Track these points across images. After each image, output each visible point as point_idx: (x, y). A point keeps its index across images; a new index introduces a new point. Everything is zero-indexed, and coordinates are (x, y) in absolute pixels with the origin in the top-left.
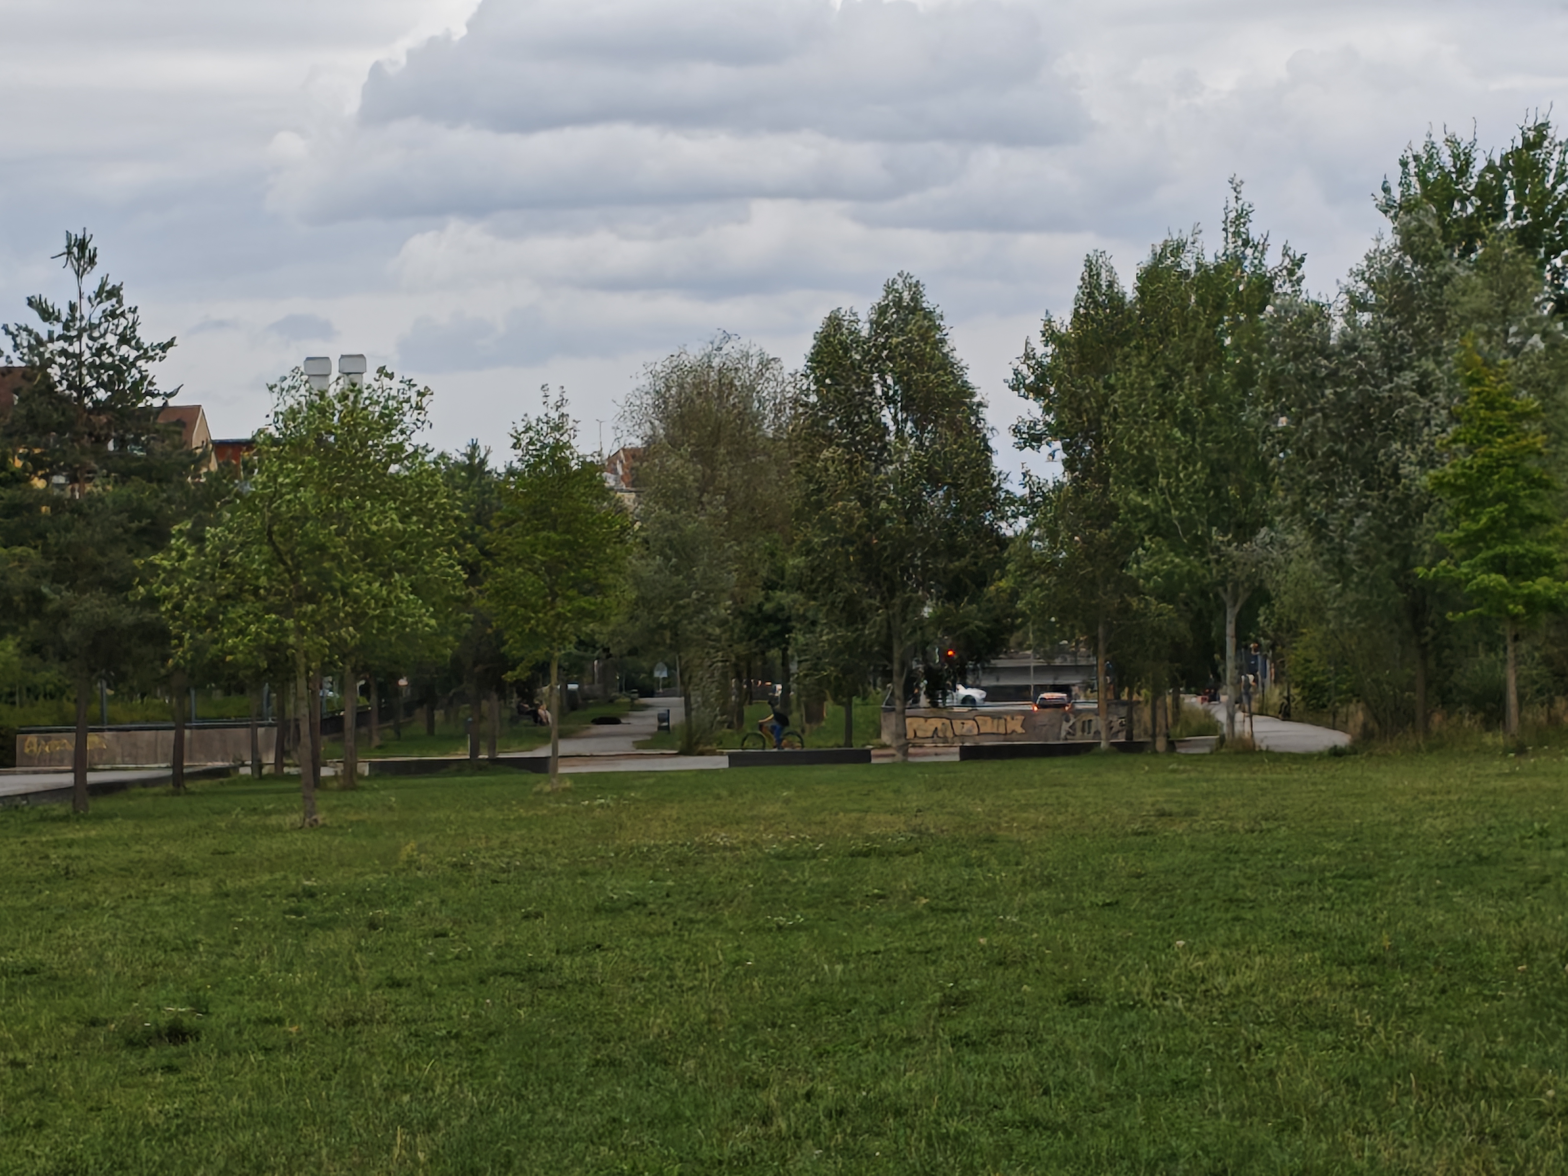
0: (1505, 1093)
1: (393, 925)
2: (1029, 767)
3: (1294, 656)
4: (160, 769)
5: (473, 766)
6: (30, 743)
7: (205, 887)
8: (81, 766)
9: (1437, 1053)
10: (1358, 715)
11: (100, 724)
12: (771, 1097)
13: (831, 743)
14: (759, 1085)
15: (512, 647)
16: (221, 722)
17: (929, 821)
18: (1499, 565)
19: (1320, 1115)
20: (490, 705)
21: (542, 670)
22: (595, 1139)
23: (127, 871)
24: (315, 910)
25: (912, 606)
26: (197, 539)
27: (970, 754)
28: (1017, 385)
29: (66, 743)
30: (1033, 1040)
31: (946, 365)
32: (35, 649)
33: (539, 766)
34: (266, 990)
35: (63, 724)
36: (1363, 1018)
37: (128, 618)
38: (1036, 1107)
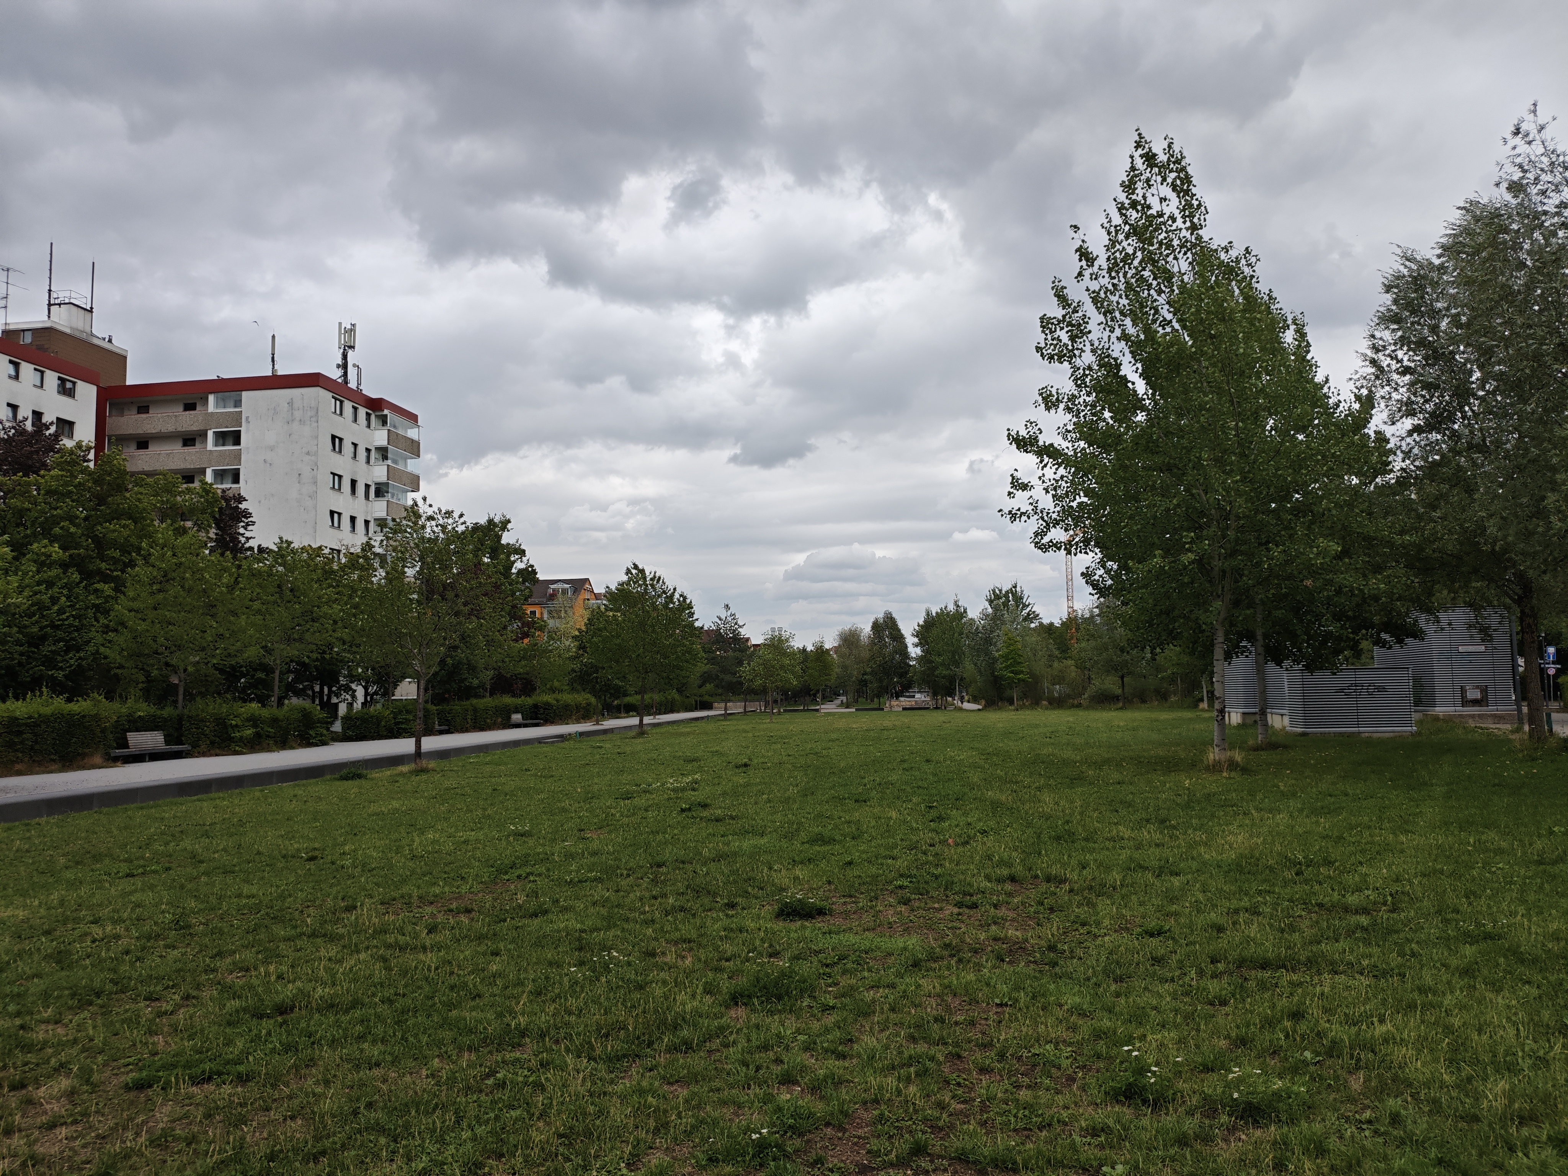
0: (1017, 782)
1: (788, 743)
2: (916, 712)
3: (970, 690)
4: (741, 710)
5: (804, 710)
6: (716, 705)
7: (750, 735)
8: (726, 709)
9: (1002, 774)
10: (983, 702)
11: (730, 701)
12: (866, 781)
13: (876, 706)
14: (864, 778)
15: (812, 686)
16: (753, 701)
17: (896, 723)
18: (1012, 672)
19: (979, 786)
20: (807, 698)
21: (818, 691)
22: (831, 788)
23: (735, 731)
24: (773, 740)
25: (892, 679)
26: (749, 664)
27: (904, 709)
28: (913, 635)
29: (723, 705)
30: (919, 769)
31: (899, 630)
32: (717, 686)
33: (817, 710)
34: (763, 756)
35: (722, 701)
36: (987, 766)
37: (735, 680)
38: (920, 783)
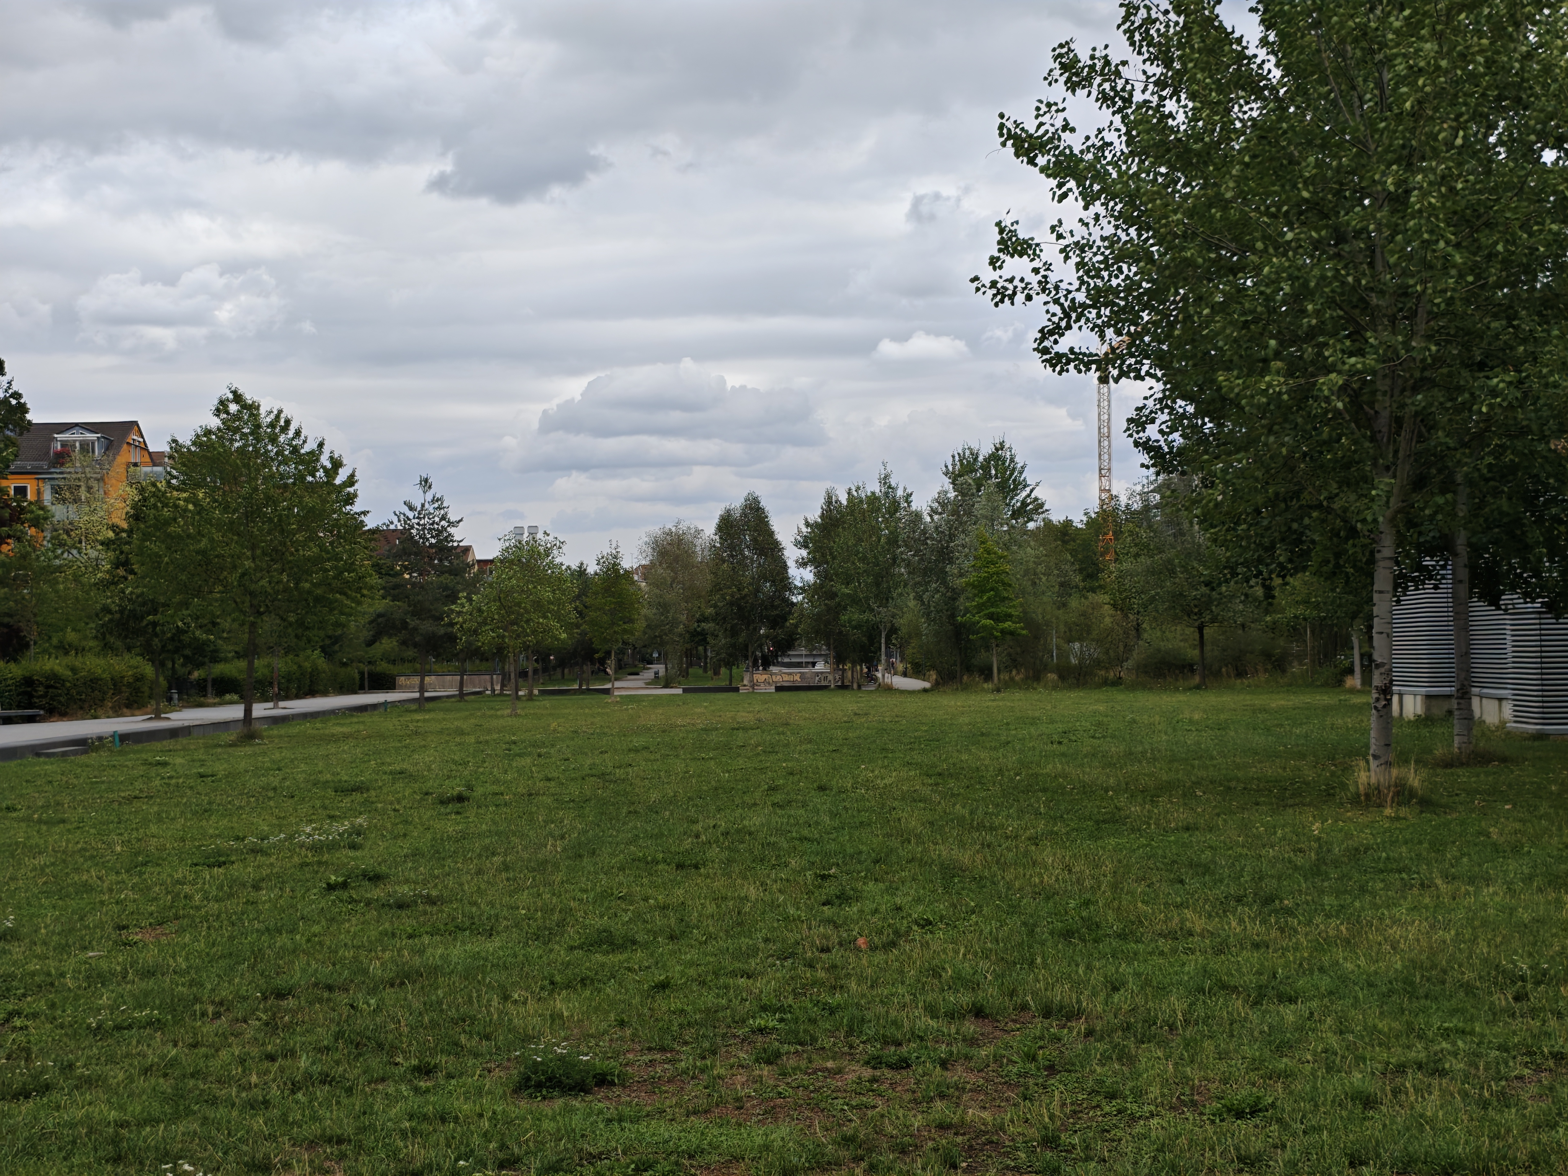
0: (992, 828)
1: (548, 755)
2: (803, 695)
3: (909, 651)
4: (454, 691)
5: (580, 692)
6: (401, 680)
7: (472, 739)
8: (422, 690)
9: (966, 812)
10: (933, 675)
11: (430, 673)
12: (699, 827)
13: (724, 684)
14: (695, 822)
15: (596, 645)
16: (479, 673)
17: (762, 715)
18: (990, 616)
19: (918, 836)
20: (588, 668)
21: (608, 654)
22: (629, 843)
23: (441, 732)
24: (516, 749)
25: (756, 630)
26: (470, 600)
27: (779, 689)
28: (798, 544)
29: (416, 680)
30: (804, 805)
31: (771, 534)
32: (404, 643)
33: (607, 692)
34: (496, 781)
35: (415, 673)
36: (936, 798)
37: (442, 631)
38: (805, 832)
